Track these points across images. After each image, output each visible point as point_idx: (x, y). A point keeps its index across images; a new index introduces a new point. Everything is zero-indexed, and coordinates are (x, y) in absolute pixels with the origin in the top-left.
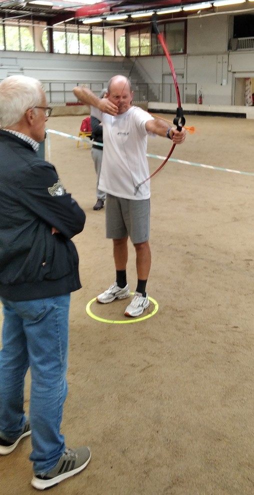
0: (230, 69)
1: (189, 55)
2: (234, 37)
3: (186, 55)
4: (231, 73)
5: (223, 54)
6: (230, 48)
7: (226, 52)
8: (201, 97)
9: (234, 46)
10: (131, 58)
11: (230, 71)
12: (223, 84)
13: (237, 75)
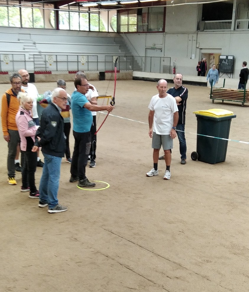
0: (197, 46)
1: (167, 33)
2: (203, 20)
3: (164, 33)
4: (199, 49)
5: (193, 34)
6: (198, 28)
7: (195, 32)
8: (175, 68)
9: (202, 27)
10: (121, 34)
11: (198, 48)
12: (192, 58)
13: (204, 51)
